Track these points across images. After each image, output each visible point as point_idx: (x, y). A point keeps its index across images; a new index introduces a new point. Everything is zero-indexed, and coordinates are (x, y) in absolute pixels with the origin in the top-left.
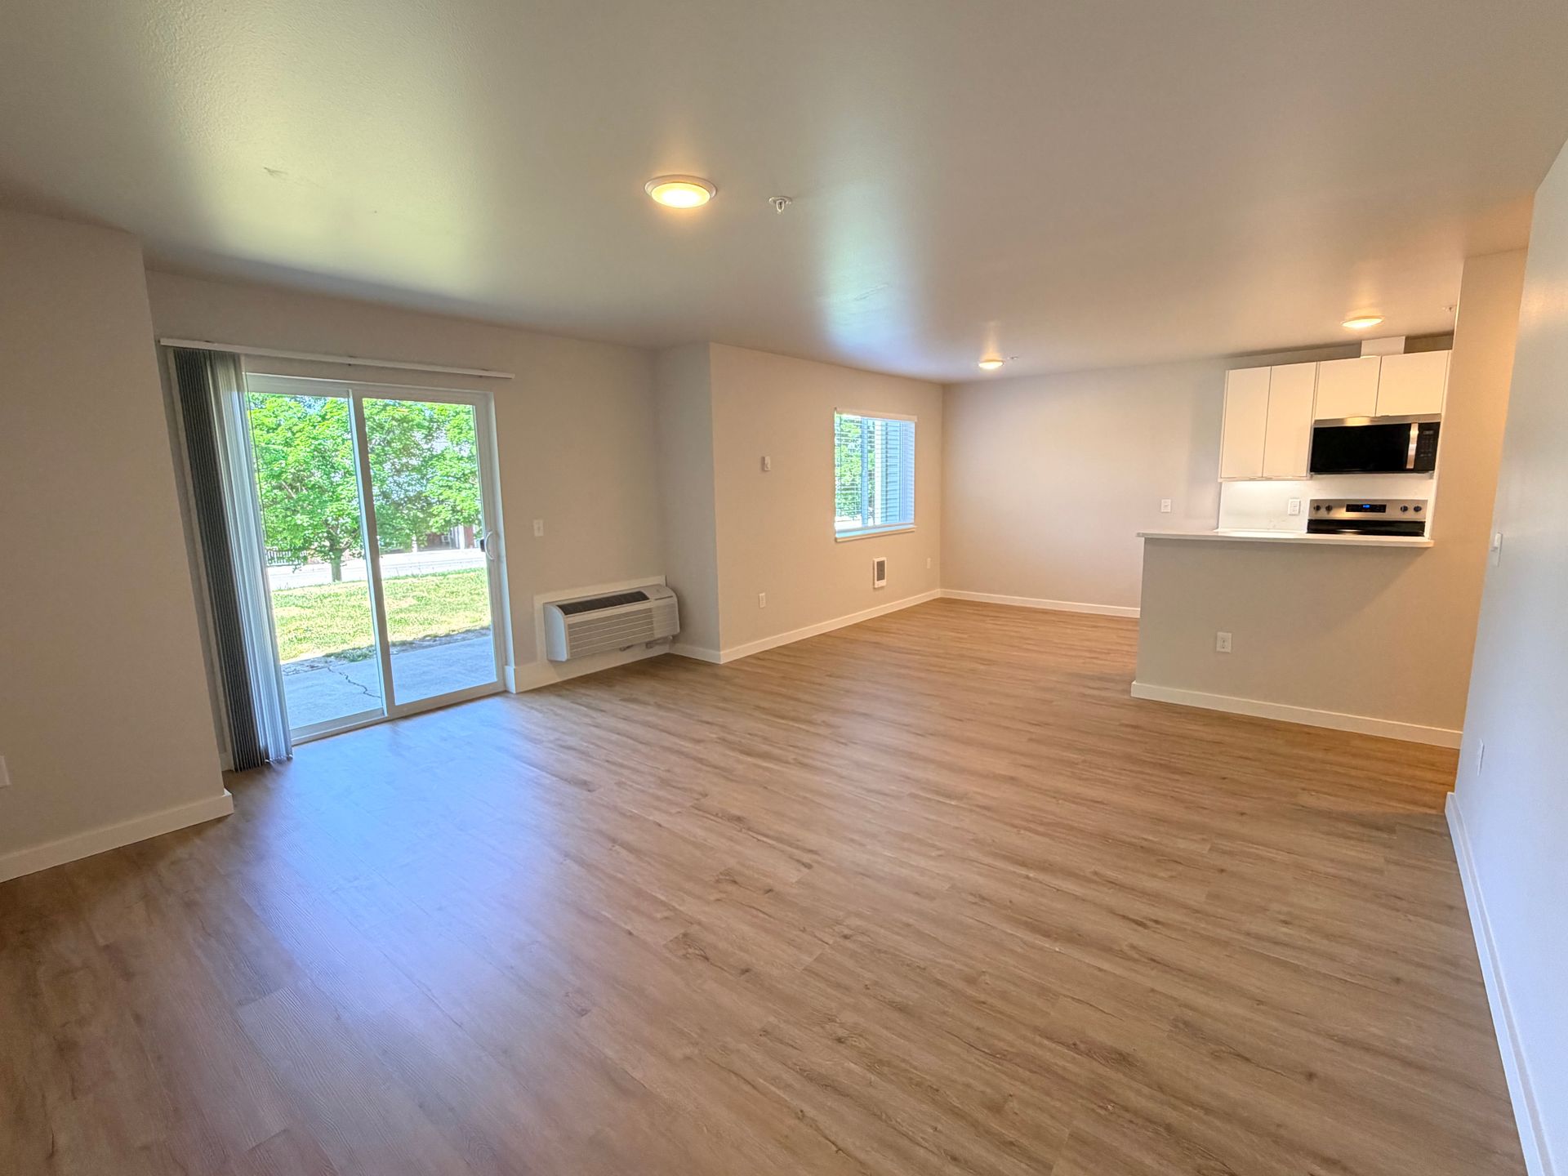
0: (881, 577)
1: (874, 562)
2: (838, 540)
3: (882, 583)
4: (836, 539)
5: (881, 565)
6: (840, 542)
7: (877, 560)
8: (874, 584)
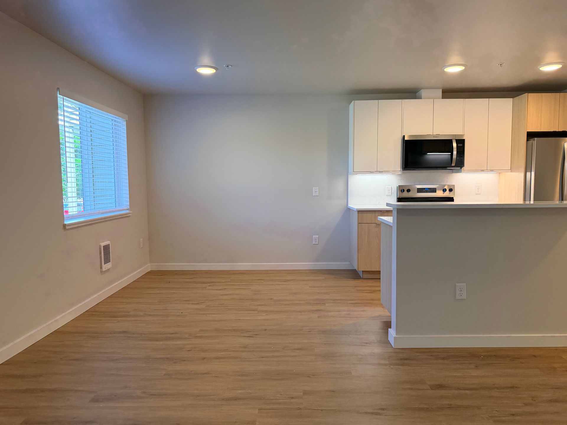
0: (107, 260)
1: (100, 246)
2: (67, 228)
3: (109, 266)
4: (65, 226)
5: (107, 248)
6: (68, 229)
7: (103, 244)
8: (101, 268)
